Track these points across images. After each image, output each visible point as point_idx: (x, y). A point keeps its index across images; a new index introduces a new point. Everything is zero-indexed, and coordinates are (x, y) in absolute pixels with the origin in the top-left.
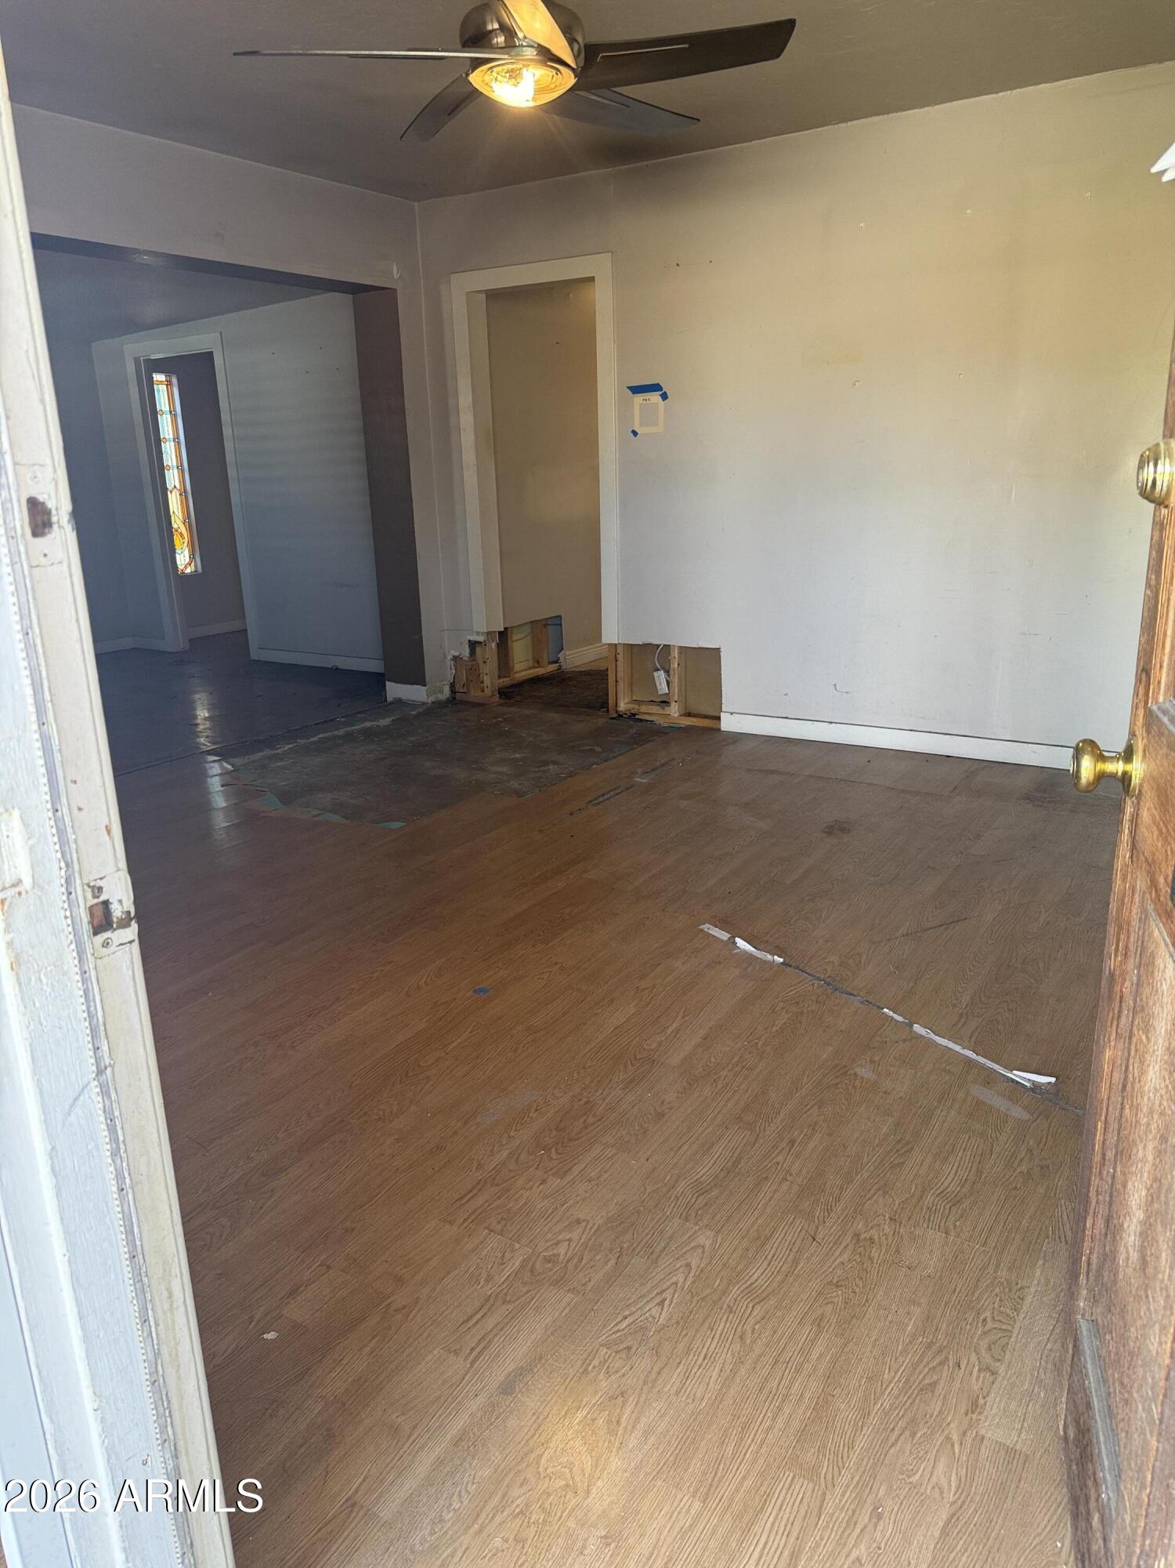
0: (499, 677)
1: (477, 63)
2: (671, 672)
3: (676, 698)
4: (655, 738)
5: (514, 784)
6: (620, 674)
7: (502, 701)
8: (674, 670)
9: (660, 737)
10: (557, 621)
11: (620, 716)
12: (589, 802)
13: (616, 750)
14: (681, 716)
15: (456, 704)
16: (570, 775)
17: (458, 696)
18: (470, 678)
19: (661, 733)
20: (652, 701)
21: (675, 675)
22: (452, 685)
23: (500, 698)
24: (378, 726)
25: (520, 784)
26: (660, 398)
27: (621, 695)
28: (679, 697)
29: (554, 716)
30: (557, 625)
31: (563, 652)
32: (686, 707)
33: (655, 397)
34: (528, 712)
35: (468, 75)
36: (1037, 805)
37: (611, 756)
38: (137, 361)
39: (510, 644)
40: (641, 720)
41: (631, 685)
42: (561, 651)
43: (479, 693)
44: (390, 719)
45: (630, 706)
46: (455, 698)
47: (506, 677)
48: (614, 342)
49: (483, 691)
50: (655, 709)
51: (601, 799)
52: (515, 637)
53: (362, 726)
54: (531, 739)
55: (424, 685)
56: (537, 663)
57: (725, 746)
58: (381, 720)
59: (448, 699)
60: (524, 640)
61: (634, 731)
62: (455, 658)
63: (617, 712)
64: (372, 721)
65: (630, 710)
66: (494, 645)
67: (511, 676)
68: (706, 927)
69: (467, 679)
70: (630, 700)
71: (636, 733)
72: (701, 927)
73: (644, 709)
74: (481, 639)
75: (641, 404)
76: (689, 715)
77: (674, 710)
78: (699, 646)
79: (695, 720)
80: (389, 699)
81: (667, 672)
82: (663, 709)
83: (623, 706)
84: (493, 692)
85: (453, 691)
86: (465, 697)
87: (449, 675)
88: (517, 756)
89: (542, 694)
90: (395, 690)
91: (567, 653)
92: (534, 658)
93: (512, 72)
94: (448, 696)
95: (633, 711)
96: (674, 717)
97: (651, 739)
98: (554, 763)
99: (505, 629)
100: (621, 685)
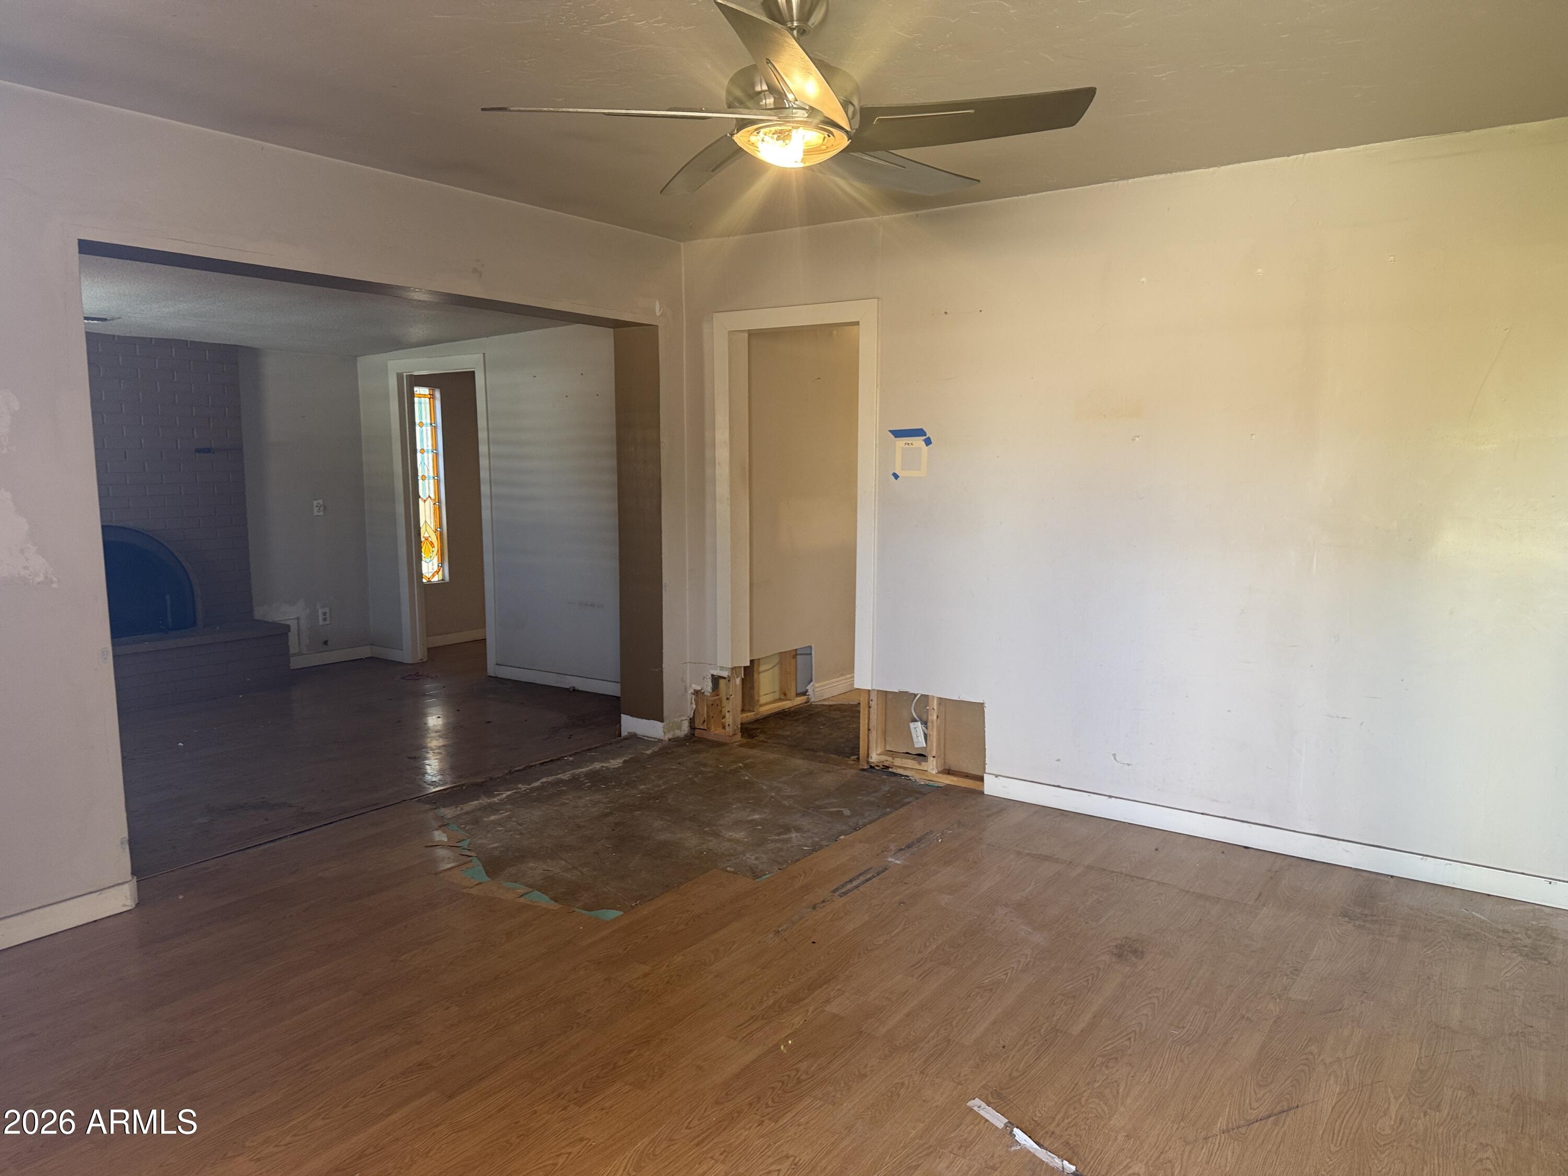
0: (743, 711)
1: (743, 124)
2: (929, 724)
3: (934, 753)
4: (911, 799)
5: (750, 858)
6: (873, 722)
7: (744, 741)
8: (932, 722)
9: (917, 798)
10: (807, 652)
11: (872, 767)
12: (835, 891)
13: (867, 814)
14: (939, 772)
15: (694, 742)
16: (816, 847)
17: (697, 732)
18: (711, 715)
19: (917, 792)
20: (907, 753)
21: (933, 726)
22: (692, 721)
23: (742, 736)
24: (608, 768)
25: (757, 859)
26: (923, 443)
27: (873, 745)
28: (937, 752)
29: (799, 763)
30: (807, 654)
31: (812, 684)
32: (945, 762)
33: (919, 442)
34: (772, 757)
35: (732, 135)
36: (1360, 926)
37: (861, 823)
38: (400, 377)
39: (756, 676)
40: (895, 774)
41: (885, 733)
42: (809, 683)
43: (720, 731)
44: (622, 761)
45: (883, 758)
46: (694, 734)
47: (750, 711)
48: (877, 386)
49: (724, 728)
50: (910, 763)
51: (849, 886)
52: (762, 668)
53: (590, 768)
54: (773, 794)
55: (662, 722)
56: (784, 695)
57: (988, 816)
58: (611, 761)
59: (686, 736)
60: (771, 670)
61: (887, 789)
62: (696, 692)
63: (868, 762)
64: (602, 761)
65: (883, 762)
66: (738, 681)
67: (755, 710)
68: (976, 1104)
69: (708, 716)
70: (883, 750)
71: (889, 792)
72: (970, 1104)
73: (898, 762)
74: (725, 674)
75: (903, 448)
76: (948, 772)
77: (931, 766)
78: (961, 699)
79: (955, 779)
80: (624, 733)
81: (925, 723)
82: (920, 764)
83: (875, 758)
84: (735, 731)
85: (692, 727)
86: (705, 735)
87: (689, 710)
88: (756, 817)
89: (788, 733)
90: (630, 724)
91: (817, 685)
92: (781, 689)
93: (780, 133)
94: (686, 732)
95: (886, 764)
96: (933, 775)
97: (906, 800)
98: (798, 829)
99: (752, 661)
100: (873, 735)
